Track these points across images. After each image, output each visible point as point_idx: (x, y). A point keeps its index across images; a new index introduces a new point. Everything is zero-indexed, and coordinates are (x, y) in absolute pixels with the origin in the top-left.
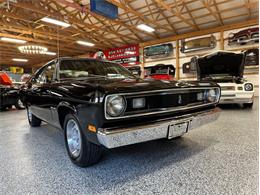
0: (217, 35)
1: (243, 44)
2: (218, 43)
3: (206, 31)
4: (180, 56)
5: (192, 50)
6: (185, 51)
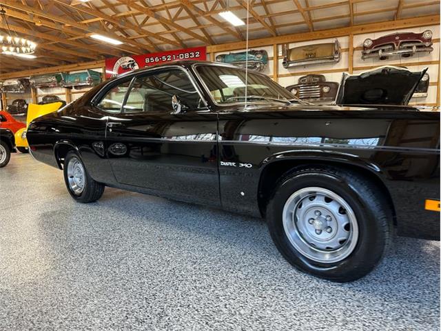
0: (343, 41)
1: (383, 58)
2: (344, 55)
3: (326, 33)
4: (280, 73)
5: (303, 63)
6: (291, 65)
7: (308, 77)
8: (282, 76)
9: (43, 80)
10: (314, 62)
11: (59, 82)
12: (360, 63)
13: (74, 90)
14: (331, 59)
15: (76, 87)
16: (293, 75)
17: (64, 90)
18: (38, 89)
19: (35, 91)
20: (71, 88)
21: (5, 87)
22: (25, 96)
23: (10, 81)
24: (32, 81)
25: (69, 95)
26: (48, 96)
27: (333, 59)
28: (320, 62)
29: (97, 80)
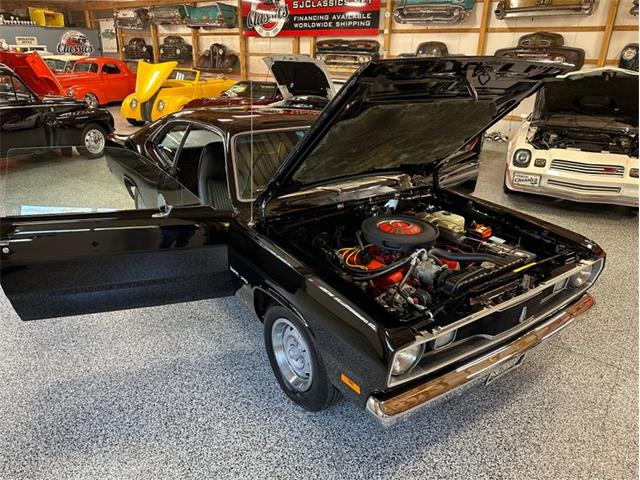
4: (491, 26)
5: (530, 14)
6: (509, 15)
7: (534, 38)
8: (494, 30)
9: (165, 14)
10: (547, 13)
11: (183, 17)
12: (628, 18)
13: (202, 31)
14: (576, 10)
15: (204, 28)
16: (512, 30)
17: (190, 31)
18: (160, 26)
19: (156, 28)
20: (199, 28)
21: (121, 19)
22: (143, 33)
23: (125, 12)
24: (151, 14)
25: (196, 37)
26: (170, 37)
27: (580, 9)
28: (557, 13)
29: (230, 18)
